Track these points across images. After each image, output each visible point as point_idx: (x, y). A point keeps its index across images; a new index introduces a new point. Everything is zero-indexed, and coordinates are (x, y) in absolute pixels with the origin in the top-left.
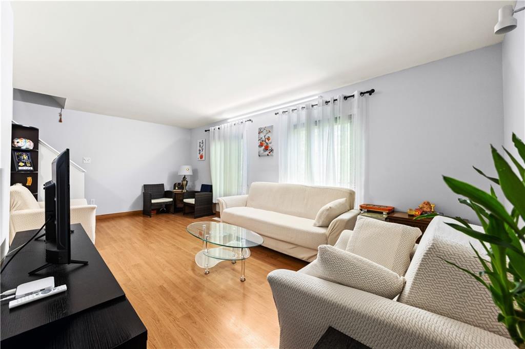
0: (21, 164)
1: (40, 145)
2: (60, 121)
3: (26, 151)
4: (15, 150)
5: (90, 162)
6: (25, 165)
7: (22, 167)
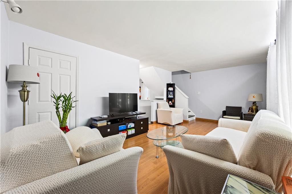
0: (170, 95)
1: (175, 89)
2: (190, 78)
3: (171, 91)
4: (168, 91)
5: (200, 94)
6: (171, 96)
7: (170, 96)
